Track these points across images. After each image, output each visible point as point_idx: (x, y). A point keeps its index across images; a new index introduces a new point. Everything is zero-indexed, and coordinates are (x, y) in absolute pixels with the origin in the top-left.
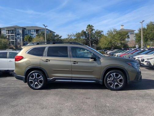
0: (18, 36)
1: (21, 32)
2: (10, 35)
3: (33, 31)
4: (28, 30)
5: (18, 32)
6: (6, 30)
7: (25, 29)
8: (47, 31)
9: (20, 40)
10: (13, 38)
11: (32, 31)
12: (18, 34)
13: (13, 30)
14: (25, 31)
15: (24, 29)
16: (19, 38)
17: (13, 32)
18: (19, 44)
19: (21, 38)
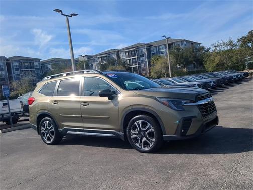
0: (141, 59)
1: (145, 51)
2: (131, 58)
3: (163, 46)
4: (156, 47)
5: (142, 52)
6: (126, 52)
7: (151, 45)
8: (185, 43)
9: (145, 65)
10: (136, 62)
11: (161, 47)
12: (142, 56)
13: (134, 51)
14: (151, 49)
15: (149, 46)
16: (143, 61)
17: (135, 53)
18: (144, 70)
19: (146, 62)
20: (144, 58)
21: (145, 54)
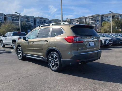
0: (97, 22)
1: (100, 18)
2: (92, 21)
3: (110, 17)
4: (106, 17)
5: (98, 19)
6: (90, 18)
7: (103, 16)
9: (99, 25)
10: (94, 24)
11: (108, 17)
12: (98, 21)
13: (94, 18)
14: (103, 18)
15: (102, 16)
16: (98, 24)
17: (94, 19)
18: (98, 28)
19: (100, 24)
20: (98, 22)
21: (100, 20)
